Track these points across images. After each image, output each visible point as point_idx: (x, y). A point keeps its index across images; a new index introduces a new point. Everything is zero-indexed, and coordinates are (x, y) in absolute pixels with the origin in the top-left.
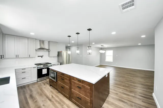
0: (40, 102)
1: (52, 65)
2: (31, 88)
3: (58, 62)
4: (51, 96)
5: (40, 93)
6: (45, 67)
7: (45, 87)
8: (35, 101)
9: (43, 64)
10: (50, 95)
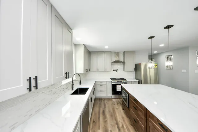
0: (109, 125)
1: (128, 83)
2: (106, 103)
3: (136, 79)
4: (121, 124)
5: (111, 113)
6: (119, 84)
7: (117, 107)
8: (105, 120)
9: (117, 79)
10: (121, 122)
